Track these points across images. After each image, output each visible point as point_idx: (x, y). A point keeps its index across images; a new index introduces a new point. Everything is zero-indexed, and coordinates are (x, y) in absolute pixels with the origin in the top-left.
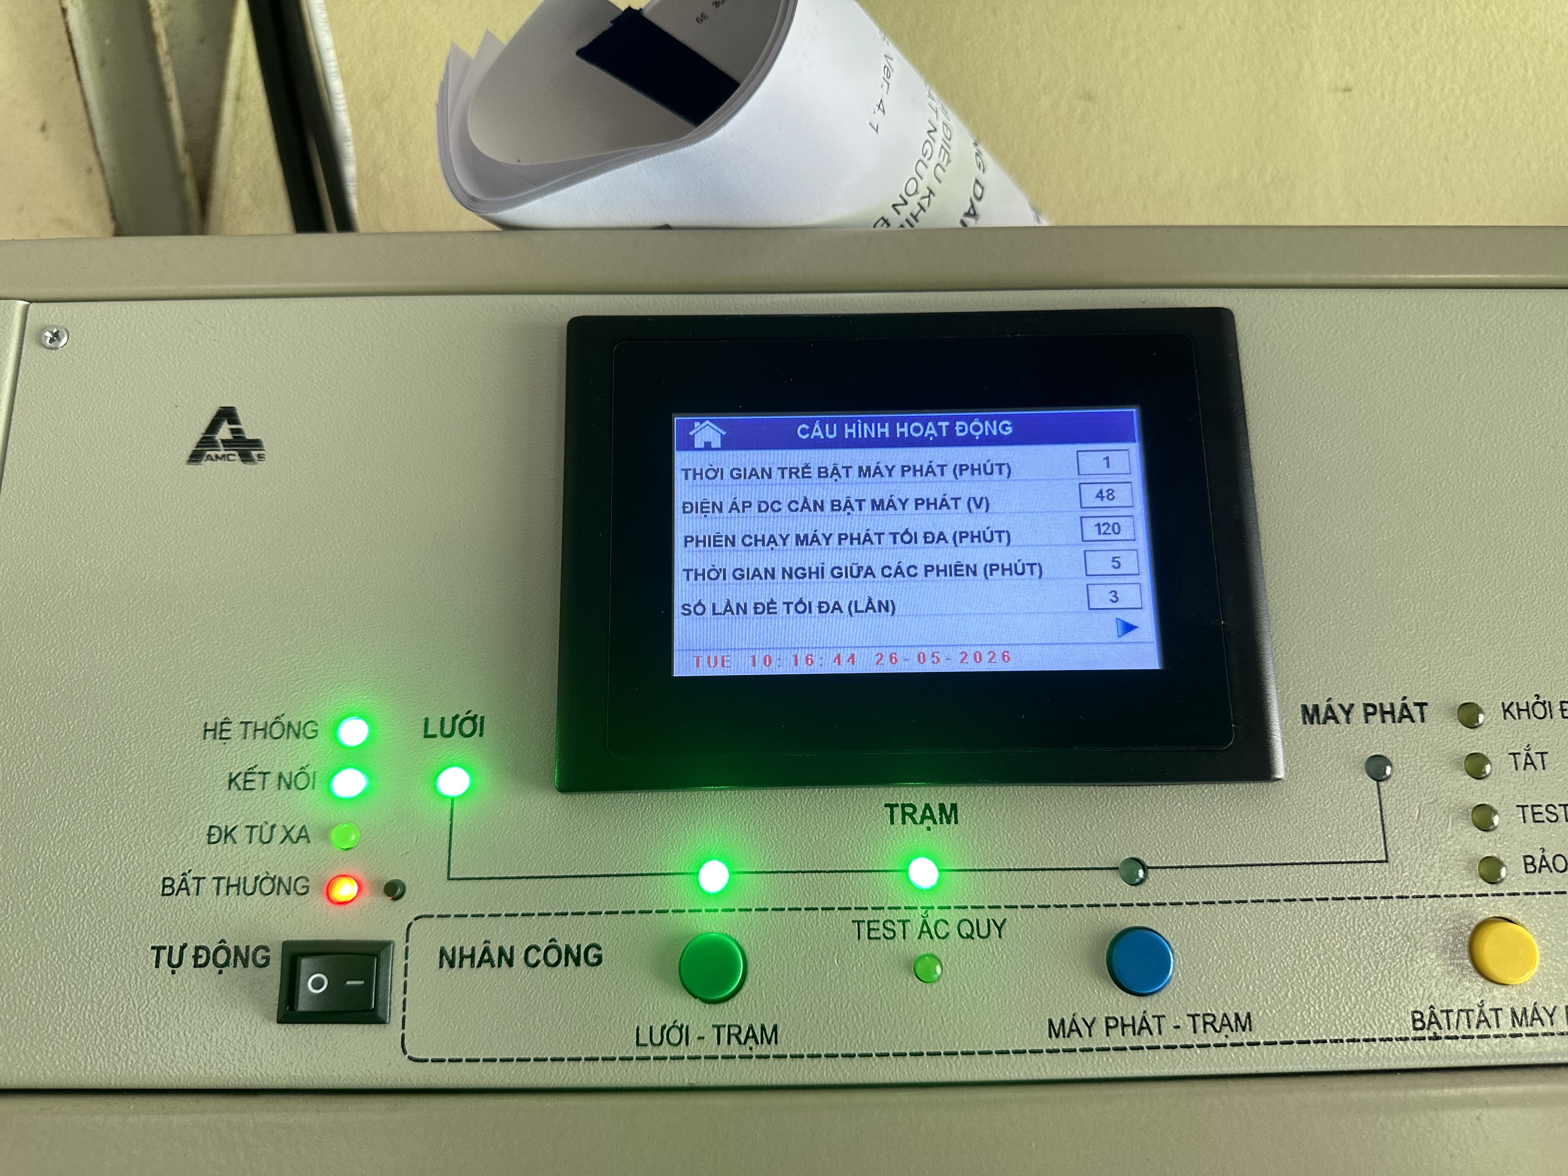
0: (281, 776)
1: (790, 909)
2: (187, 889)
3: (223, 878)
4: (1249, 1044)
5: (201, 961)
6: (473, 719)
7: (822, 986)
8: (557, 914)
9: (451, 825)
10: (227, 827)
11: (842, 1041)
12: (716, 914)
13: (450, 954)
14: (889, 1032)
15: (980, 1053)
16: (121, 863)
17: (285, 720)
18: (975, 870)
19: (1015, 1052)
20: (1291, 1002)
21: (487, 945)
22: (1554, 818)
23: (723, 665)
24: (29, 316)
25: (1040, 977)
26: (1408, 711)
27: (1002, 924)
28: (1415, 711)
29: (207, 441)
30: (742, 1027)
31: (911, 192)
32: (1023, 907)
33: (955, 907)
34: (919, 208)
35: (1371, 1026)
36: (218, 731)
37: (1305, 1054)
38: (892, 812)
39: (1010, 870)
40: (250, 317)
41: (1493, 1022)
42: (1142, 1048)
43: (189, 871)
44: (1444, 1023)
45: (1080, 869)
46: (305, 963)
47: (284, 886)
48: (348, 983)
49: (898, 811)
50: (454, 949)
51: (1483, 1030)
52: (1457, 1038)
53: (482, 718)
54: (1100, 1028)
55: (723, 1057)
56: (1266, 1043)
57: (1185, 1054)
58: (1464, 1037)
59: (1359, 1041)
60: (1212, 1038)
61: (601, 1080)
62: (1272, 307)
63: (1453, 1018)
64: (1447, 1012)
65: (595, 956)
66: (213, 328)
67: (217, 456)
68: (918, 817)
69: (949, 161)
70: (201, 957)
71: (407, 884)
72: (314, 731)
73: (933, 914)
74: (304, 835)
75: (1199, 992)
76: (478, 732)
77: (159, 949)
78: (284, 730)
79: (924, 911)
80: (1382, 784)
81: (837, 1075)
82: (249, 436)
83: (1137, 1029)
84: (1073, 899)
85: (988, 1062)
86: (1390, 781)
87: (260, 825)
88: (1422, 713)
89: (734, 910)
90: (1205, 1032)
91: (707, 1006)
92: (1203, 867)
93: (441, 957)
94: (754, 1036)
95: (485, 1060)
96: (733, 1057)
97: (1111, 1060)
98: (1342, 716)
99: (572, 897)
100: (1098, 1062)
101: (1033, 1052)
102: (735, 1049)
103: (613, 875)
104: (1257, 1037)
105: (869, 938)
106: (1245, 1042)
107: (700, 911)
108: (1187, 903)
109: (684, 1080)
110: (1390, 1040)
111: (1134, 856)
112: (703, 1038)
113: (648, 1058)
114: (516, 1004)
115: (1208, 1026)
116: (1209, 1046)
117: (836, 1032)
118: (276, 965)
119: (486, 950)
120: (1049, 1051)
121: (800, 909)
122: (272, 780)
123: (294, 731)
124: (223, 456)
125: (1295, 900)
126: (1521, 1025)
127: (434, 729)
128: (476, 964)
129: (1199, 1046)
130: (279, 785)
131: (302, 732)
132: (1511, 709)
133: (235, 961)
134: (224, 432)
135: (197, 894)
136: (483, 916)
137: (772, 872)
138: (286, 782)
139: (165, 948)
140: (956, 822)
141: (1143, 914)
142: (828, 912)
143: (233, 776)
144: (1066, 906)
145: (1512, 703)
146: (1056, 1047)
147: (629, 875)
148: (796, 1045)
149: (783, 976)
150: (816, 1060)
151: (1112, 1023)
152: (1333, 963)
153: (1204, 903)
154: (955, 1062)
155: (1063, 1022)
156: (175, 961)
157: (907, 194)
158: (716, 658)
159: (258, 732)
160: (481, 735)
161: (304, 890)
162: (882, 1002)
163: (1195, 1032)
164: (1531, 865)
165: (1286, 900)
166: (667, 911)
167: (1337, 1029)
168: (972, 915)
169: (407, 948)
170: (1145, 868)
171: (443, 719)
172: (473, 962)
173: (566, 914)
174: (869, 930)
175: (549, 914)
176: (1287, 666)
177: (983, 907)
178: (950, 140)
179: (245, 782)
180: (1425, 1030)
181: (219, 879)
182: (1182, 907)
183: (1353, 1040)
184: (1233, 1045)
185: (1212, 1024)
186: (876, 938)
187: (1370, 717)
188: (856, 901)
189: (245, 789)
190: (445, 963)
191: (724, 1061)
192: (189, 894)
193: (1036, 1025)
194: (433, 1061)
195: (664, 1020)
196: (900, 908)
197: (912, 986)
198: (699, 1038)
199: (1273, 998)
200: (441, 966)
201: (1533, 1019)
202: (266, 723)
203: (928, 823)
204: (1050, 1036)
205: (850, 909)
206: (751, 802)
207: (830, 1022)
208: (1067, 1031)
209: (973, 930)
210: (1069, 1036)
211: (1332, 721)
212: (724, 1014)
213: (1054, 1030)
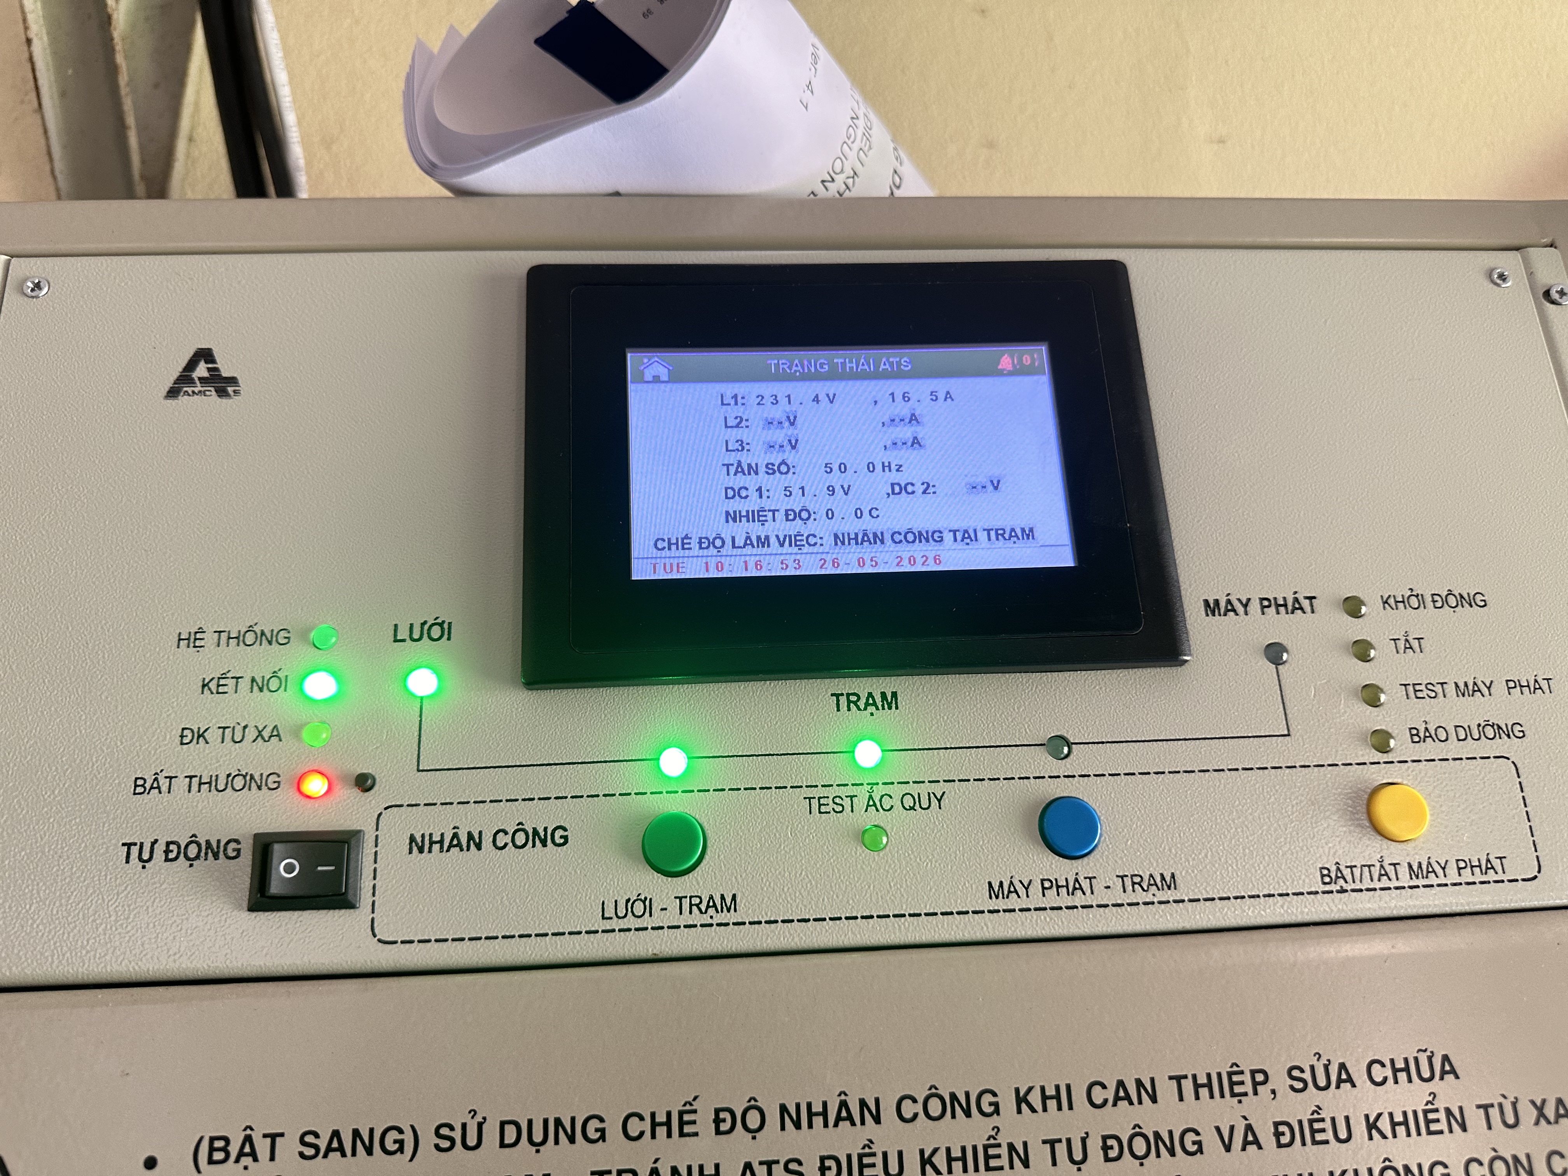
0: (253, 680)
1: (745, 789)
2: (159, 788)
3: (196, 776)
4: (1175, 901)
5: (172, 856)
6: (441, 625)
7: (777, 858)
8: (524, 800)
9: (421, 721)
10: (199, 728)
11: (797, 907)
12: (676, 795)
13: (419, 840)
14: (841, 897)
15: (926, 914)
16: (93, 765)
17: (257, 629)
18: (915, 750)
19: (959, 913)
20: (1210, 862)
21: (455, 831)
22: (1433, 694)
23: (678, 571)
24: (10, 268)
25: (978, 843)
26: (1299, 603)
27: (942, 797)
28: (1306, 604)
29: (185, 378)
30: (703, 897)
31: (838, 171)
32: (960, 781)
33: (898, 783)
34: (844, 187)
35: (1284, 882)
36: (192, 640)
37: (1226, 910)
38: (838, 701)
39: (946, 748)
40: (227, 270)
41: (1392, 875)
42: (1076, 907)
43: (162, 771)
44: (1349, 878)
45: (1010, 746)
46: (277, 847)
47: (256, 782)
48: (320, 868)
49: (843, 699)
50: (423, 836)
51: (1385, 883)
52: (1361, 890)
53: (450, 624)
54: (1036, 888)
55: (685, 927)
56: (1191, 901)
57: (1117, 911)
58: (1368, 890)
59: (1274, 895)
60: (1140, 896)
61: (568, 954)
62: (1160, 263)
63: (1357, 872)
64: (1351, 867)
65: (561, 837)
66: (190, 279)
67: (193, 392)
68: (862, 704)
69: (870, 148)
70: (172, 851)
71: (377, 777)
72: (286, 638)
73: (878, 790)
74: (276, 733)
75: (1125, 855)
76: (446, 636)
77: (129, 845)
78: (256, 638)
79: (870, 787)
80: (1280, 667)
81: (793, 939)
82: (225, 374)
83: (1071, 890)
84: (1005, 773)
85: (934, 922)
86: (1287, 665)
87: (232, 726)
88: (1312, 605)
89: (693, 791)
90: (1134, 891)
91: (670, 879)
92: (1122, 742)
93: (411, 843)
94: (715, 906)
95: (453, 940)
96: (695, 926)
97: (1048, 919)
98: (1240, 609)
99: (539, 783)
100: (1036, 921)
101: (974, 912)
102: (697, 918)
103: (578, 763)
104: (1182, 895)
105: (820, 812)
106: (1171, 899)
107: (661, 793)
108: (1110, 775)
109: (648, 950)
110: (1302, 894)
111: (1059, 734)
112: (666, 909)
113: (613, 931)
114: (484, 885)
115: (1136, 886)
116: (1138, 904)
117: (792, 899)
118: (247, 857)
119: (455, 836)
120: (990, 911)
121: (755, 789)
122: (244, 684)
123: (267, 639)
124: (200, 392)
125: (1208, 771)
126: (1417, 877)
127: (403, 634)
128: (445, 848)
129: (1129, 904)
130: (252, 688)
131: (274, 639)
132: (1389, 601)
133: (206, 854)
134: (201, 370)
135: (169, 792)
136: (451, 804)
137: (728, 756)
138: (259, 685)
139: (135, 844)
140: (897, 708)
141: (1069, 784)
142: (781, 790)
143: (206, 682)
144: (999, 779)
145: (1389, 596)
146: (996, 908)
147: (594, 762)
148: (754, 911)
149: (740, 849)
150: (773, 925)
151: (1047, 884)
152: (1246, 826)
153: (1126, 774)
154: (904, 924)
155: (1001, 883)
156: (146, 856)
157: (834, 172)
158: (671, 565)
159: (231, 640)
160: (449, 639)
161: (275, 785)
162: (833, 870)
163: (1125, 891)
164: (1416, 736)
165: (1200, 771)
166: (630, 794)
167: (1254, 886)
168: (914, 789)
169: (377, 836)
170: (1069, 745)
171: (412, 625)
172: (442, 847)
173: (533, 799)
174: (820, 805)
175: (517, 800)
176: (1188, 566)
177: (923, 782)
178: (870, 129)
179: (219, 686)
180: (1333, 884)
181: (191, 777)
182: (1105, 778)
183: (1270, 896)
184: (1160, 903)
185: (1139, 884)
186: (826, 813)
187: (1266, 609)
188: (807, 780)
189: (218, 693)
190: (415, 849)
191: (686, 930)
192: (160, 792)
193: (977, 887)
194: (402, 942)
195: (629, 893)
196: (847, 785)
197: (860, 855)
198: (662, 909)
199: (1194, 859)
200: (410, 853)
201: (1428, 872)
202: (239, 631)
203: (872, 709)
204: (991, 898)
205: (801, 787)
206: (707, 695)
207: (786, 889)
208: (1006, 893)
209: (915, 803)
210: (1008, 897)
211: (1232, 614)
212: (686, 885)
213: (994, 891)
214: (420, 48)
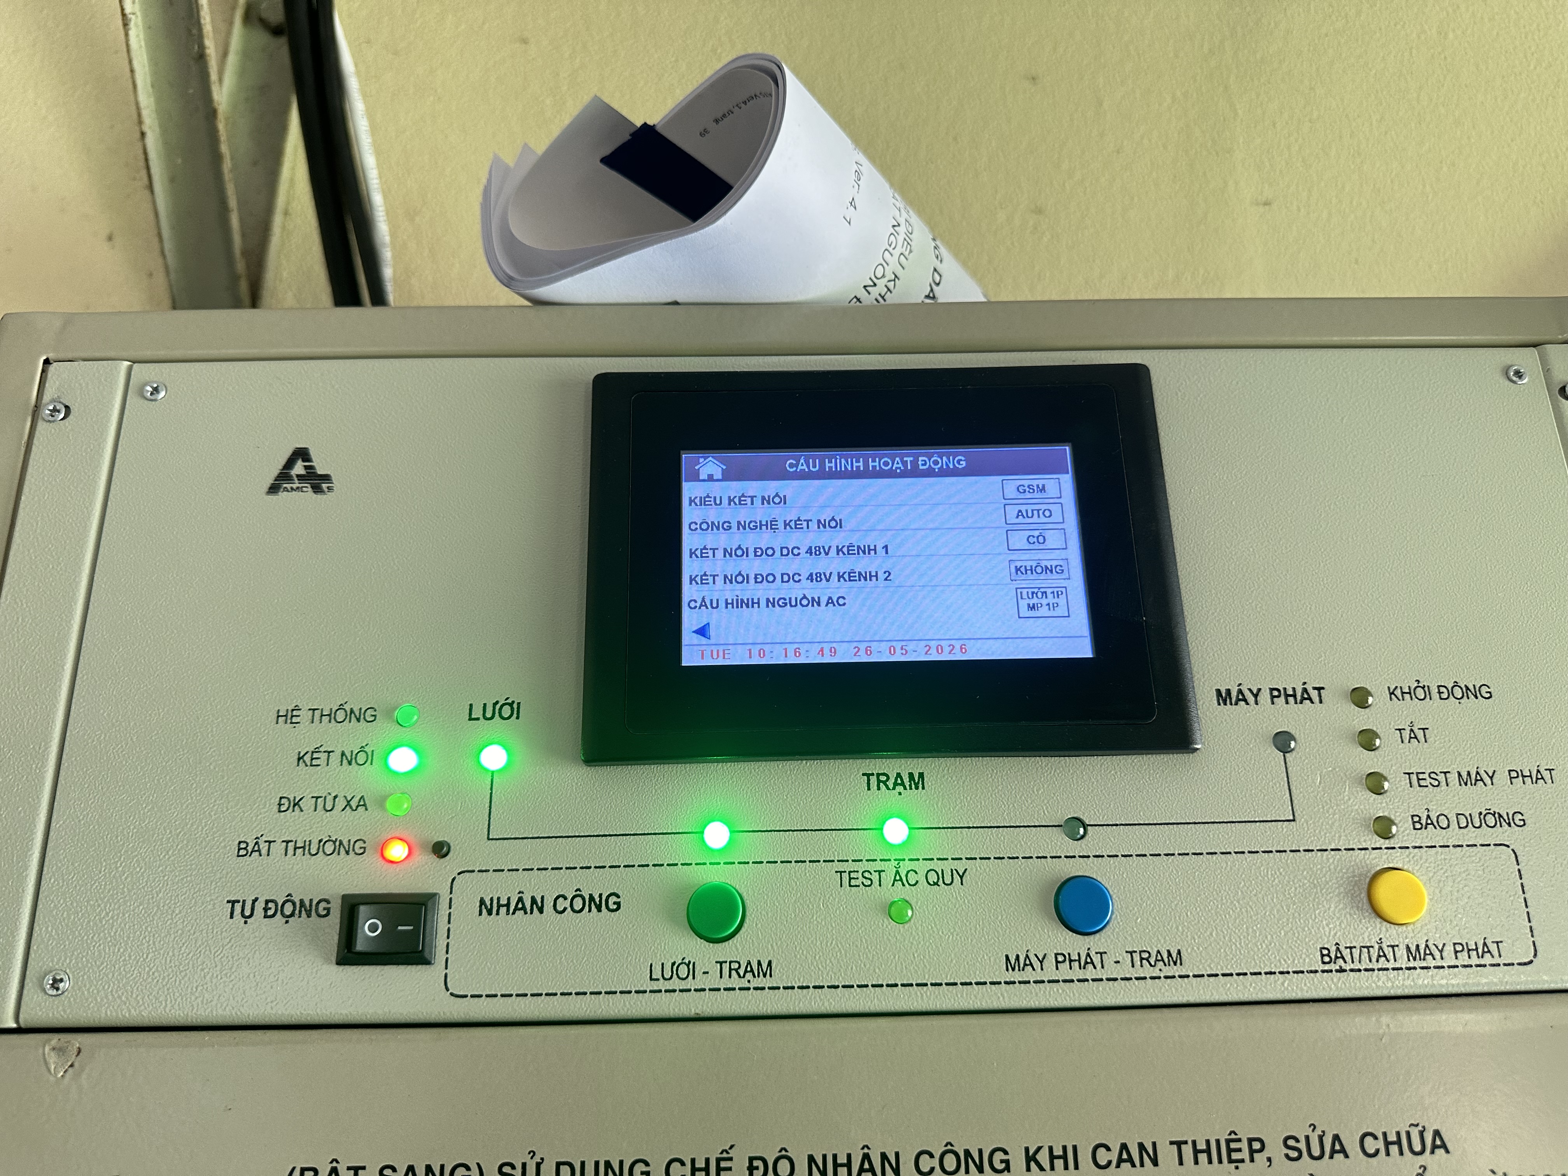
0: (343, 754)
1: (782, 862)
2: (259, 851)
3: (291, 841)
4: (1180, 977)
5: (270, 913)
6: (511, 705)
7: (809, 927)
8: (582, 868)
9: (491, 794)
10: (295, 797)
11: (827, 974)
12: (719, 866)
13: (488, 903)
14: (868, 966)
15: (947, 984)
16: (203, 828)
17: (347, 707)
18: (940, 828)
19: (977, 983)
20: (1215, 940)
21: (520, 895)
22: (1436, 783)
23: (724, 658)
24: (133, 373)
25: (997, 918)
26: (1308, 694)
27: (963, 874)
28: (1314, 694)
29: (284, 476)
30: (741, 963)
31: (879, 276)
32: (981, 858)
33: (923, 859)
34: (886, 290)
35: (1285, 960)
36: (289, 717)
37: (1229, 985)
38: (869, 780)
39: (969, 828)
40: (322, 375)
41: (1390, 956)
42: (1087, 980)
43: (262, 836)
44: (1348, 958)
45: (1029, 826)
46: (363, 909)
47: (344, 847)
48: (400, 928)
49: (873, 779)
50: (492, 899)
51: (1382, 964)
52: (1359, 970)
53: (519, 704)
54: (1050, 962)
55: (725, 989)
56: (1195, 976)
57: (1125, 985)
58: (1366, 970)
59: (1275, 973)
60: (1148, 971)
61: (619, 1011)
62: (1183, 364)
63: (1356, 953)
64: (1351, 948)
65: (614, 903)
66: (290, 383)
67: (292, 488)
68: (890, 784)
69: (911, 251)
70: (270, 909)
71: (452, 845)
72: (373, 716)
73: (904, 865)
74: (362, 803)
75: (1135, 932)
76: (515, 715)
77: (233, 902)
78: (346, 716)
79: (897, 862)
80: (1287, 755)
81: (823, 1004)
82: (320, 471)
83: (1082, 964)
84: (1024, 852)
85: (954, 992)
86: (1294, 753)
87: (324, 796)
88: (1320, 696)
89: (734, 863)
90: (1142, 966)
91: (711, 945)
92: (1135, 825)
93: (480, 906)
94: (752, 971)
95: (517, 995)
96: (734, 989)
97: (1060, 991)
98: (1251, 699)
99: (595, 853)
100: (1050, 992)
101: (992, 983)
102: (735, 981)
103: (631, 835)
104: (1187, 971)
105: (850, 886)
106: (1177, 975)
107: (705, 864)
108: (1123, 856)
109: (691, 1010)
110: (1302, 972)
111: (1075, 815)
112: (707, 973)
113: (660, 991)
114: (545, 946)
115: (1144, 962)
116: (1145, 978)
117: (823, 966)
118: (336, 916)
119: (520, 900)
120: (1006, 983)
121: (791, 862)
122: (335, 758)
123: (356, 716)
124: (298, 488)
125: (1216, 853)
126: (1415, 959)
127: (477, 713)
128: (511, 911)
129: (1137, 979)
130: (342, 761)
131: (362, 717)
132: (1395, 693)
133: (300, 912)
134: (299, 468)
135: (268, 855)
136: (517, 870)
137: (767, 831)
138: (348, 759)
139: (238, 901)
140: (923, 788)
141: (1084, 864)
142: (815, 864)
143: (301, 755)
144: (1017, 858)
145: (1396, 687)
146: (1012, 980)
147: (644, 834)
148: (788, 977)
149: (776, 919)
150: (805, 991)
151: (1060, 958)
152: (1251, 907)
153: (1137, 855)
154: (926, 993)
155: (1018, 957)
156: (247, 913)
157: (876, 277)
158: (718, 651)
159: (323, 717)
160: (518, 718)
161: (362, 851)
162: (861, 941)
163: (1133, 966)
164: (1418, 823)
165: (1207, 854)
166: (677, 865)
167: (1256, 963)
168: (938, 866)
169: (451, 899)
170: (1085, 826)
171: (485, 705)
172: (508, 910)
173: (590, 867)
174: (850, 879)
175: (575, 868)
176: (1202, 656)
177: (947, 859)
178: (911, 234)
179: (312, 759)
180: (1332, 963)
181: (288, 842)
182: (1118, 859)
183: (1271, 973)
184: (1166, 977)
185: (1147, 960)
186: (856, 886)
187: (1275, 700)
188: (838, 854)
189: (311, 765)
190: (484, 911)
191: (726, 992)
192: (260, 855)
193: (995, 960)
194: (472, 996)
195: (674, 957)
196: (876, 860)
197: (887, 927)
198: (704, 973)
199: (1199, 937)
200: (480, 914)
201: (1425, 954)
202: (331, 709)
203: (900, 789)
204: (1007, 970)
205: (833, 861)
206: (748, 772)
207: (817, 958)
208: (1022, 965)
209: (938, 879)
210: (1023, 970)
211: (1243, 703)
212: (725, 951)
213: (1010, 964)
214: (497, 161)
